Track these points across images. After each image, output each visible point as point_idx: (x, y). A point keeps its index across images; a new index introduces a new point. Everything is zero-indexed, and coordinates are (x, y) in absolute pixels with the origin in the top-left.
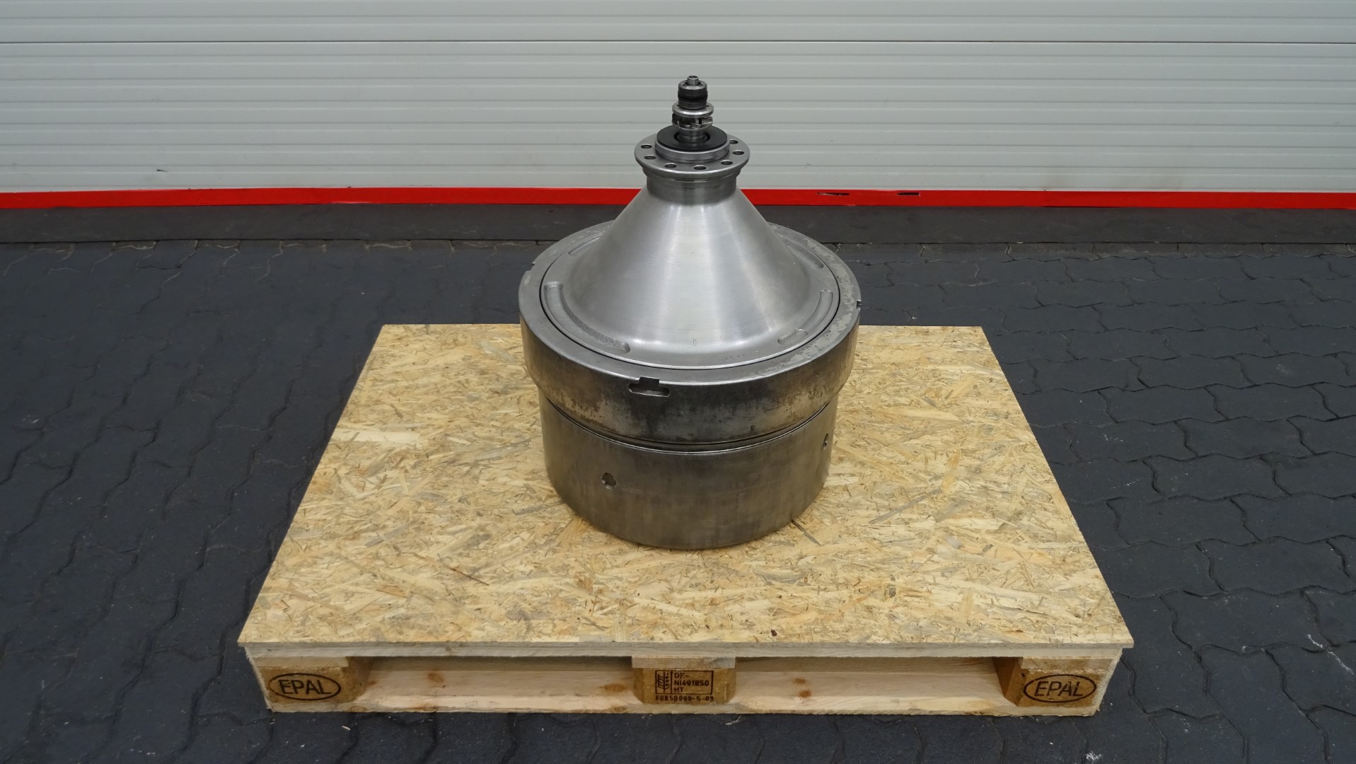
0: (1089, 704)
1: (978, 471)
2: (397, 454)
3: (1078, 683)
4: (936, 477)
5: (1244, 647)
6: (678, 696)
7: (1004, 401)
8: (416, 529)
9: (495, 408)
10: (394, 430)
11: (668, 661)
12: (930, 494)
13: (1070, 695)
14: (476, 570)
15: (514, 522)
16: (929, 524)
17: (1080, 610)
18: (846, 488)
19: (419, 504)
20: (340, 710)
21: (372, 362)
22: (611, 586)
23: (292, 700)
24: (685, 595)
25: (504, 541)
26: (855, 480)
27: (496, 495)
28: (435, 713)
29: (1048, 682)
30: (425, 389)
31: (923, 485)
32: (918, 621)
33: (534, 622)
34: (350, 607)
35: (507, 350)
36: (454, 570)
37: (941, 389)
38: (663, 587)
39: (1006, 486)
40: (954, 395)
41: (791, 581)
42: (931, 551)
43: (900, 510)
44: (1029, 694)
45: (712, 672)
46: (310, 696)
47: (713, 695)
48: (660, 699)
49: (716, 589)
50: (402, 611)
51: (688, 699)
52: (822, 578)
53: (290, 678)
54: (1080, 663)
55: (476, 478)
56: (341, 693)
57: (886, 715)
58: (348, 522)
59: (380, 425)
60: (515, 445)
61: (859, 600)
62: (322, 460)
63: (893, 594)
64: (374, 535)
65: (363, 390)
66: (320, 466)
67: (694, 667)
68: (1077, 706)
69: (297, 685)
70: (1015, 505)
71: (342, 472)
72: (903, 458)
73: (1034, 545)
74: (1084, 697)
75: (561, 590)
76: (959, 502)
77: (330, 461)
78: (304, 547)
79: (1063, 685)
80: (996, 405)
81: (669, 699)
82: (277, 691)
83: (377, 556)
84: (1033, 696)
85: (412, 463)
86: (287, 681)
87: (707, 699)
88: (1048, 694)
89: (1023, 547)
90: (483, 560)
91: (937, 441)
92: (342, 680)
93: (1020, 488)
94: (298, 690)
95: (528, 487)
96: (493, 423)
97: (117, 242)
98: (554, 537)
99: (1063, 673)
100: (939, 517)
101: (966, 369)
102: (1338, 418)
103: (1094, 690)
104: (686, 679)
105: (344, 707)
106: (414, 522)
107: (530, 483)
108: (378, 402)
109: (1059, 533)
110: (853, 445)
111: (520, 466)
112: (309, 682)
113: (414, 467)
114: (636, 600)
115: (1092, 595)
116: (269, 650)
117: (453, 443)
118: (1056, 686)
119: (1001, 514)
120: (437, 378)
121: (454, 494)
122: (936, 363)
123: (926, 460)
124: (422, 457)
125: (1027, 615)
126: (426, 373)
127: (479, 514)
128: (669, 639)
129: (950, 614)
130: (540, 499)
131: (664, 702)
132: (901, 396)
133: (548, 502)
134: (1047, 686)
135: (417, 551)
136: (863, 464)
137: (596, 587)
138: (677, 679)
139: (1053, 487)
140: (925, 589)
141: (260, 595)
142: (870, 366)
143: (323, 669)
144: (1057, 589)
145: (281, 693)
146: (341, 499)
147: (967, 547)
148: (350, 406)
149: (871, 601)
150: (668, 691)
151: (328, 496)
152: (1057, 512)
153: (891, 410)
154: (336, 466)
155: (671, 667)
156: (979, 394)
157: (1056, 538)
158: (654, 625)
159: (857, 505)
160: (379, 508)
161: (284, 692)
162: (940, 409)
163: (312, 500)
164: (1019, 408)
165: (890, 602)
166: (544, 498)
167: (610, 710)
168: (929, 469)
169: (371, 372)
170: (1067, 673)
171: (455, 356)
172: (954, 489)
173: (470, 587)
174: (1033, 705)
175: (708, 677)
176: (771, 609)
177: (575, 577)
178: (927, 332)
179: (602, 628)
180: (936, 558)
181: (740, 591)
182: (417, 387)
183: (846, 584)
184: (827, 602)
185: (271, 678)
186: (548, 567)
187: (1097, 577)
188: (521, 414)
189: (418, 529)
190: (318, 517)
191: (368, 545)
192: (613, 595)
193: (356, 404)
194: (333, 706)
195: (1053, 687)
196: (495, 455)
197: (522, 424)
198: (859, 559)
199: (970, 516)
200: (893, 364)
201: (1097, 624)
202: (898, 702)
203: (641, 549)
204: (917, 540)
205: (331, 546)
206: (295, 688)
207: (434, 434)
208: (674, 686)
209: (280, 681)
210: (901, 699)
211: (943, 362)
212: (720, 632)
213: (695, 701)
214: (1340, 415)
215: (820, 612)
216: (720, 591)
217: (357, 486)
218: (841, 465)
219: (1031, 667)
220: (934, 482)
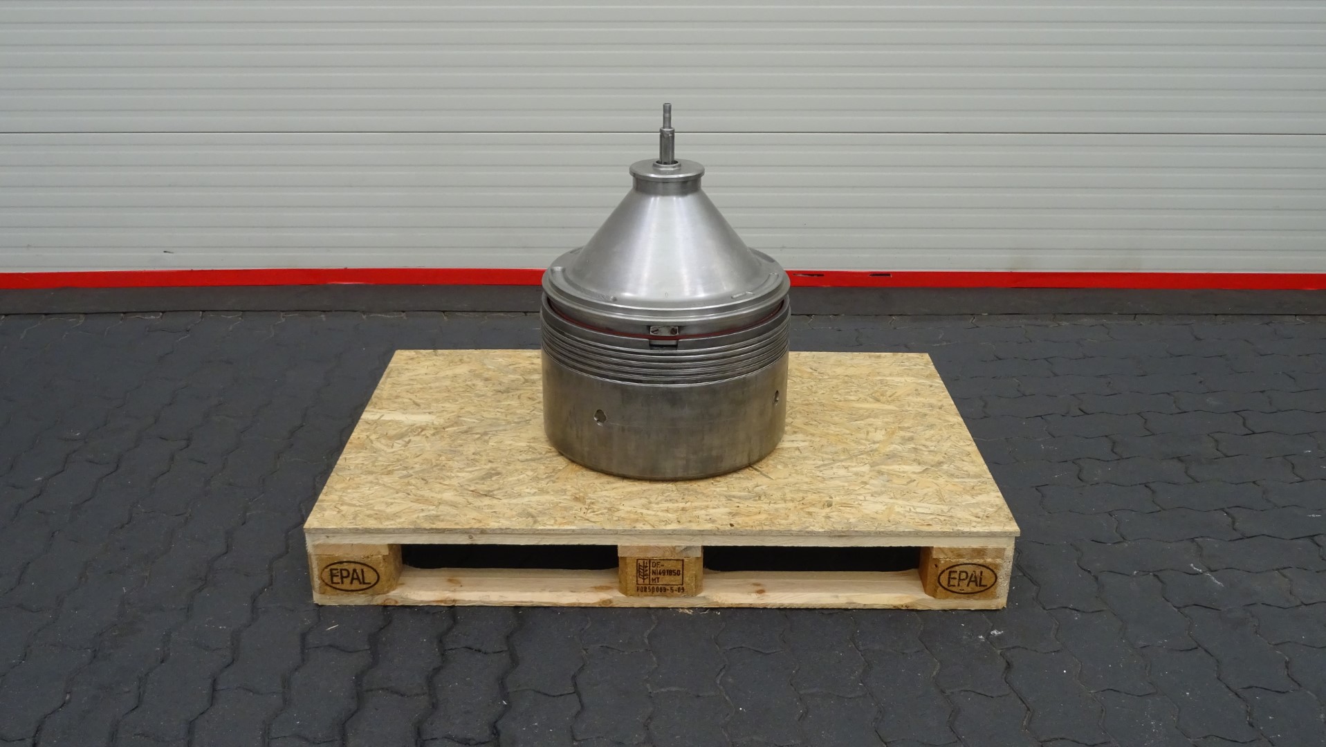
0: (994, 597)
1: (911, 439)
2: (420, 427)
3: (981, 573)
4: (874, 443)
5: (1135, 572)
6: (655, 587)
7: (940, 398)
8: (439, 469)
9: (499, 401)
10: (413, 414)
11: (647, 549)
12: (868, 452)
13: (977, 585)
14: (489, 491)
15: (519, 466)
16: (866, 468)
17: (981, 514)
18: (798, 449)
19: (440, 456)
20: (375, 603)
21: (389, 373)
22: (601, 500)
23: (338, 591)
24: (660, 505)
25: (512, 477)
26: (806, 444)
27: (503, 451)
28: (453, 606)
29: (956, 572)
30: (438, 390)
31: (863, 447)
32: (848, 519)
33: (539, 519)
34: (389, 510)
35: (508, 366)
36: (472, 491)
37: (886, 391)
38: (644, 501)
39: (933, 448)
40: (896, 395)
41: (746, 498)
42: (865, 483)
43: (842, 461)
44: (943, 584)
45: (683, 560)
46: (353, 587)
47: (684, 586)
48: (642, 590)
49: (686, 502)
50: (434, 512)
51: (663, 591)
52: (773, 497)
53: (339, 567)
54: (980, 552)
55: (487, 442)
56: (379, 583)
57: (827, 609)
58: (383, 465)
59: (402, 411)
60: (518, 423)
61: (802, 509)
62: (355, 430)
63: (830, 505)
64: (405, 472)
65: (384, 387)
66: (353, 434)
67: (668, 555)
68: (985, 598)
69: (345, 573)
70: (939, 458)
71: (373, 437)
72: (848, 432)
73: (948, 480)
74: (990, 588)
75: (560, 503)
76: (891, 457)
77: (362, 431)
78: (348, 478)
79: (969, 575)
80: (933, 401)
81: (648, 590)
82: (326, 581)
83: (409, 484)
84: (946, 587)
85: (432, 432)
86: (337, 569)
87: (679, 590)
88: (959, 585)
89: (941, 481)
90: (496, 486)
91: (878, 422)
92: (381, 569)
93: (944, 449)
94: (345, 580)
95: (530, 447)
96: (498, 410)
97: (124, 313)
98: (553, 474)
99: (968, 562)
100: (873, 465)
101: (909, 379)
102: (1254, 433)
103: (996, 581)
104: (662, 568)
105: (379, 600)
106: (437, 465)
107: (532, 444)
108: (397, 397)
109: (971, 473)
110: (806, 424)
111: (523, 435)
112: (355, 570)
113: (434, 435)
114: (621, 507)
115: (992, 506)
116: (328, 537)
117: (465, 422)
118: (963, 576)
119: (925, 463)
120: (448, 383)
121: (470, 449)
122: (885, 376)
123: (868, 433)
124: (439, 431)
125: (938, 517)
126: (437, 379)
127: (490, 461)
128: (648, 527)
129: (875, 516)
130: (541, 454)
131: (644, 593)
132: (851, 395)
133: (547, 455)
134: (956, 576)
135: (441, 481)
136: (813, 435)
137: (588, 501)
138: (654, 569)
139: (973, 448)
140: (857, 503)
141: (316, 504)
142: (826, 377)
143: (368, 557)
144: (964, 504)
145: (330, 583)
146: (375, 452)
147: (895, 481)
148: (373, 399)
149: (811, 509)
150: (647, 581)
151: (364, 451)
152: (973, 462)
153: (841, 404)
154: (368, 433)
155: (650, 555)
156: (919, 394)
157: (969, 476)
158: (637, 521)
159: (805, 458)
160: (407, 458)
161: (333, 583)
162: (884, 403)
163: (350, 453)
164: (953, 402)
165: (827, 510)
166: (544, 453)
167: (599, 603)
168: (869, 438)
169: (389, 379)
170: (970, 561)
171: (462, 370)
172: (888, 449)
173: (487, 501)
174: (947, 597)
175: (680, 567)
176: (730, 513)
177: (572, 495)
178: (879, 357)
179: (594, 522)
180: (868, 486)
181: (705, 504)
182: (431, 388)
183: (792, 500)
184: (777, 510)
185: (324, 566)
186: (549, 490)
187: (998, 497)
188: (522, 405)
189: (441, 469)
190: (357, 462)
191: (400, 478)
192: (602, 505)
193: (380, 398)
194: (370, 598)
195: (962, 578)
196: (501, 428)
197: (523, 411)
198: (805, 487)
199: (900, 464)
200: (846, 376)
201: (993, 522)
202: (837, 597)
203: (625, 481)
204: (854, 477)
205: (371, 478)
206: (342, 577)
207: (448, 416)
208: (652, 576)
209: (331, 570)
210: (840, 595)
211: (891, 375)
212: (688, 524)
213: (669, 592)
214: (1256, 431)
215: (769, 514)
216: (689, 503)
217: (387, 445)
218: (795, 435)
219: (942, 556)
220: (872, 445)
